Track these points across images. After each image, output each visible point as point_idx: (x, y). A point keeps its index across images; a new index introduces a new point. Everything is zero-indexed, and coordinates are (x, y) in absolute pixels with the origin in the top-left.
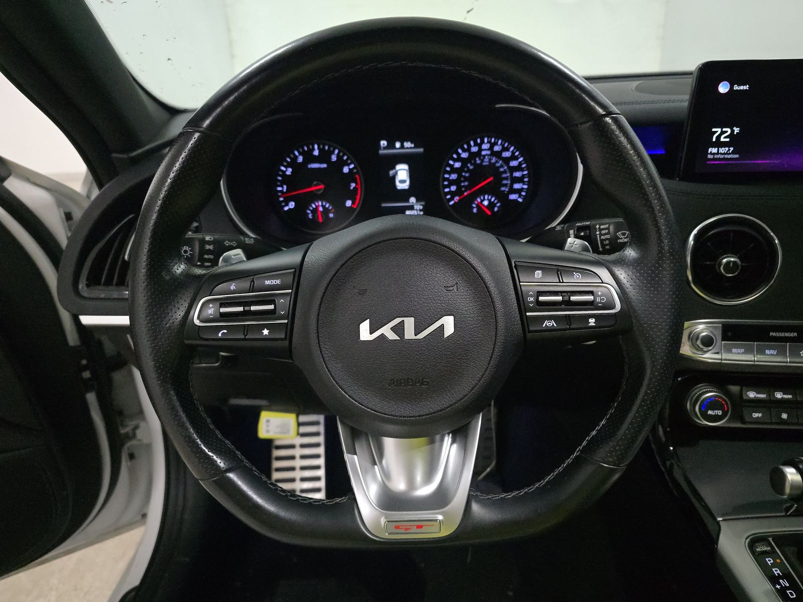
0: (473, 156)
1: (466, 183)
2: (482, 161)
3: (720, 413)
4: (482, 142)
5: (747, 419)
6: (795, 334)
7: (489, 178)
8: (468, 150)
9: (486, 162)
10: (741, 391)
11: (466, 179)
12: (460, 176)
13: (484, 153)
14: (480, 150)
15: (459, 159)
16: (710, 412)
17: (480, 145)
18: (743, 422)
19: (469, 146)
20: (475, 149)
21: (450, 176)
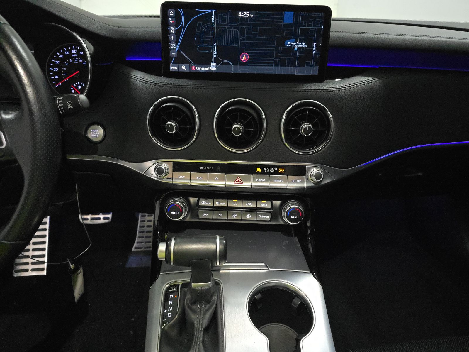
0: (67, 57)
1: (65, 74)
2: (74, 61)
3: (177, 213)
4: (72, 49)
5: (200, 217)
6: (212, 168)
7: (77, 71)
8: (63, 53)
9: (76, 61)
10: (198, 201)
11: (65, 72)
12: (60, 69)
13: (74, 55)
14: (71, 54)
15: (58, 59)
16: (172, 213)
17: (70, 51)
18: (199, 219)
19: (64, 51)
20: (67, 53)
21: (54, 69)
